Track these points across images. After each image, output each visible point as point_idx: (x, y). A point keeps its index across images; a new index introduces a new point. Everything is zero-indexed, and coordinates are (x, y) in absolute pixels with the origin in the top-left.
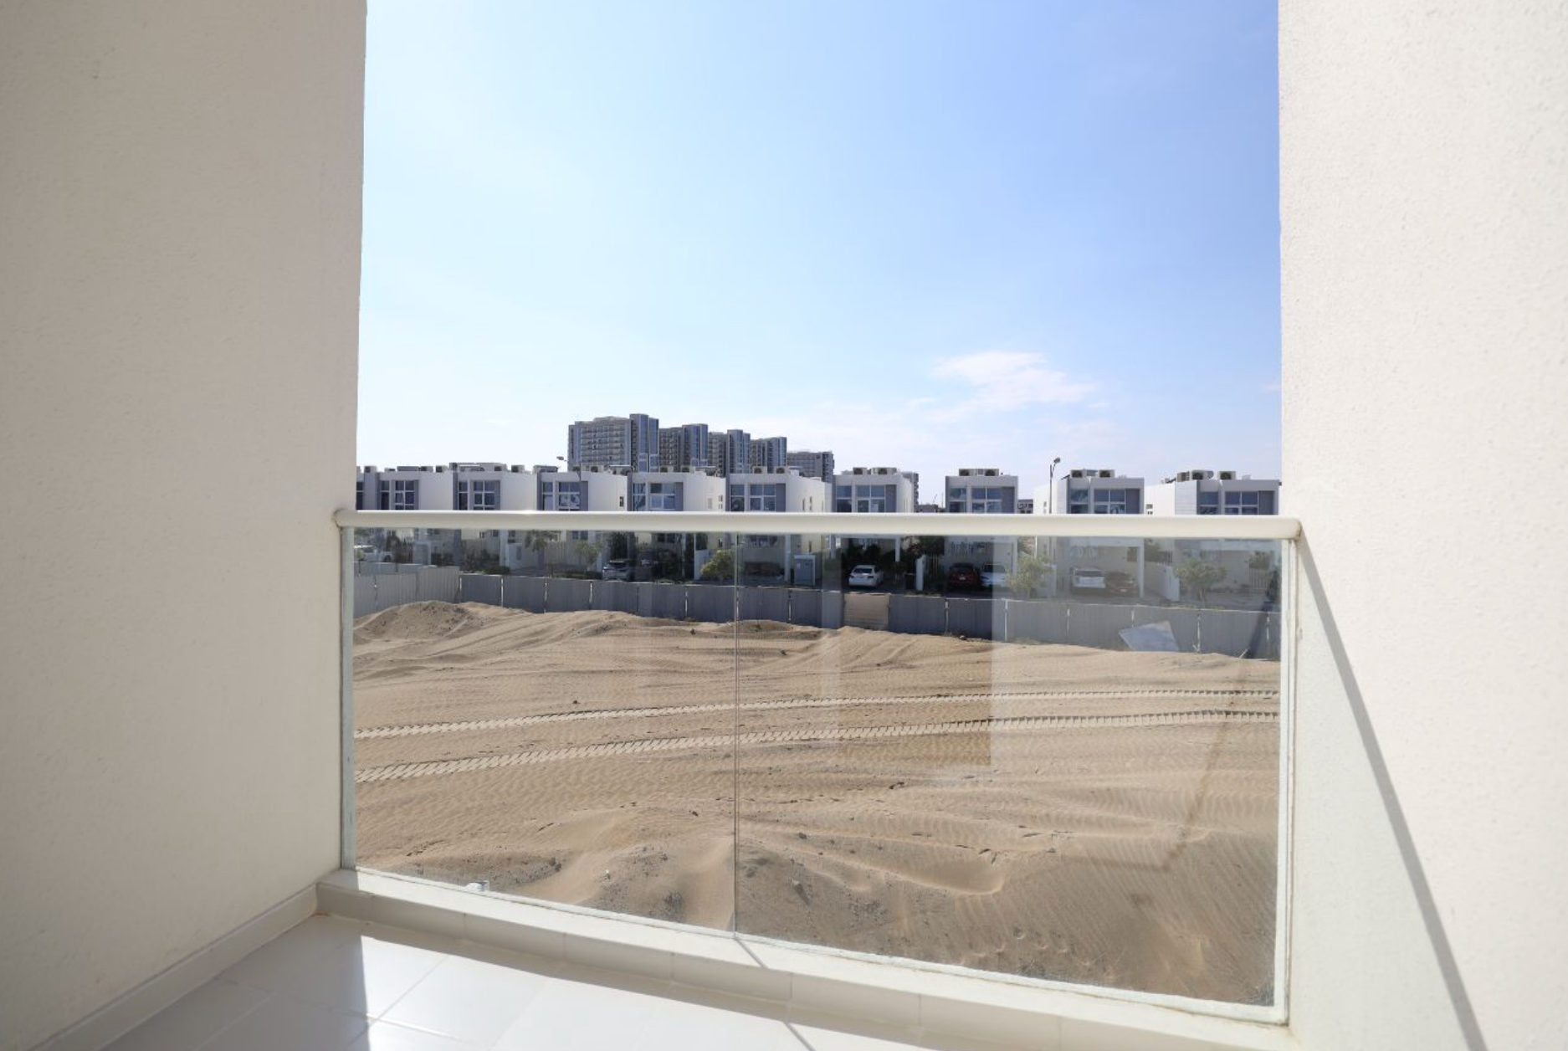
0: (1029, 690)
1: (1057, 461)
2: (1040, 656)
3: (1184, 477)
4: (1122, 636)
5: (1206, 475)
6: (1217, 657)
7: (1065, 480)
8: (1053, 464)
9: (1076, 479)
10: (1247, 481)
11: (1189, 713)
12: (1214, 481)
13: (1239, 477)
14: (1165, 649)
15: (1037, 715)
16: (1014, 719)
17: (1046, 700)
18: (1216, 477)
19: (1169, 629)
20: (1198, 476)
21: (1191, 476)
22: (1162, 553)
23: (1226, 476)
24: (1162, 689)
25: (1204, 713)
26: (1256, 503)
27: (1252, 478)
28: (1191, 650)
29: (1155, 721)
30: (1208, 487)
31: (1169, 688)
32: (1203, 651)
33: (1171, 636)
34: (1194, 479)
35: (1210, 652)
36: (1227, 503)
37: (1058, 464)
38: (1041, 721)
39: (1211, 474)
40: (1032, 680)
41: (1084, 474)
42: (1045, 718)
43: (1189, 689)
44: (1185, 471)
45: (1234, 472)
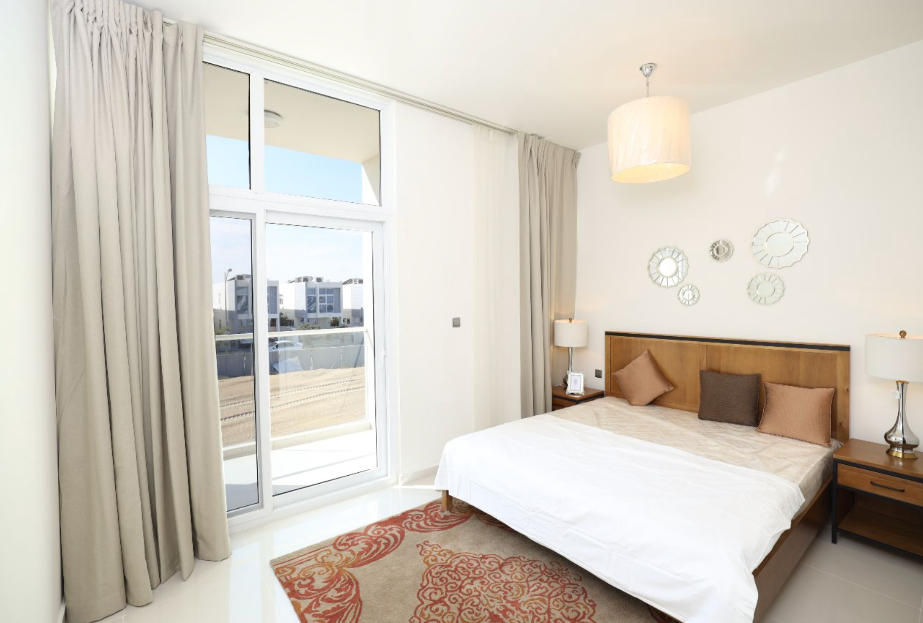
0: (233, 402)
1: (230, 270)
2: (233, 384)
3: (299, 280)
4: (275, 367)
5: (309, 279)
6: (322, 370)
7: (233, 281)
8: (227, 272)
9: (239, 281)
10: (328, 282)
11: (314, 397)
12: (313, 282)
13: (325, 281)
14: (296, 370)
15: (241, 413)
16: (230, 417)
17: (244, 405)
18: (314, 280)
19: (298, 360)
20: (306, 280)
21: (302, 279)
22: (288, 321)
23: (319, 280)
24: (300, 388)
25: (320, 395)
26: (333, 294)
27: (331, 281)
28: (309, 369)
29: (300, 403)
30: (311, 286)
31: (303, 388)
32: (315, 369)
33: (299, 364)
34: (304, 281)
35: (318, 369)
36: (320, 294)
37: (230, 273)
38: (244, 415)
39: (312, 278)
40: (233, 396)
41: (244, 277)
42: (246, 413)
43: (311, 386)
44: (299, 277)
45: (323, 278)
